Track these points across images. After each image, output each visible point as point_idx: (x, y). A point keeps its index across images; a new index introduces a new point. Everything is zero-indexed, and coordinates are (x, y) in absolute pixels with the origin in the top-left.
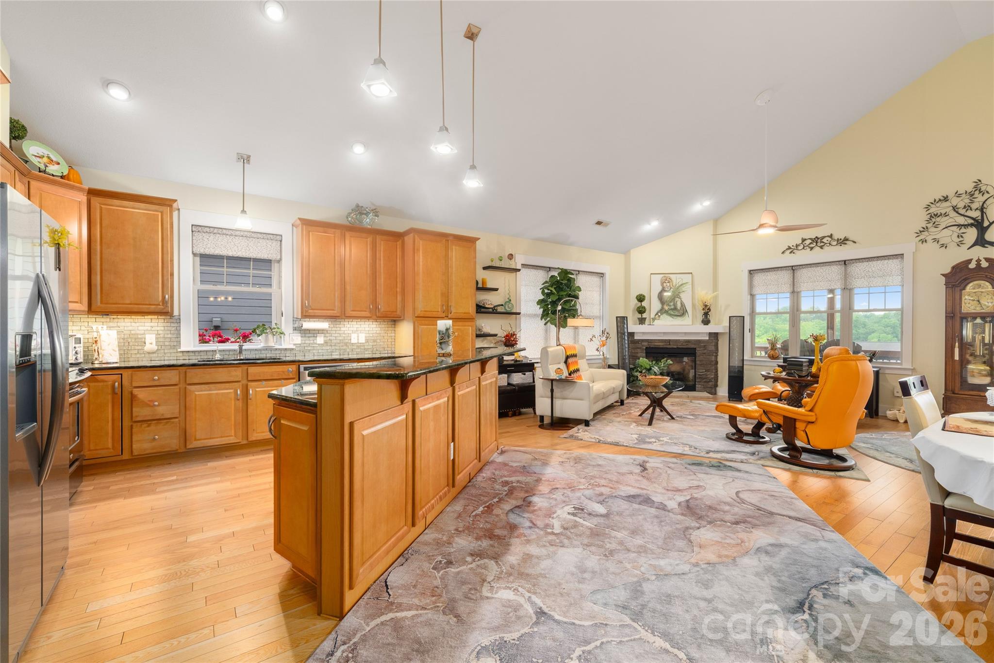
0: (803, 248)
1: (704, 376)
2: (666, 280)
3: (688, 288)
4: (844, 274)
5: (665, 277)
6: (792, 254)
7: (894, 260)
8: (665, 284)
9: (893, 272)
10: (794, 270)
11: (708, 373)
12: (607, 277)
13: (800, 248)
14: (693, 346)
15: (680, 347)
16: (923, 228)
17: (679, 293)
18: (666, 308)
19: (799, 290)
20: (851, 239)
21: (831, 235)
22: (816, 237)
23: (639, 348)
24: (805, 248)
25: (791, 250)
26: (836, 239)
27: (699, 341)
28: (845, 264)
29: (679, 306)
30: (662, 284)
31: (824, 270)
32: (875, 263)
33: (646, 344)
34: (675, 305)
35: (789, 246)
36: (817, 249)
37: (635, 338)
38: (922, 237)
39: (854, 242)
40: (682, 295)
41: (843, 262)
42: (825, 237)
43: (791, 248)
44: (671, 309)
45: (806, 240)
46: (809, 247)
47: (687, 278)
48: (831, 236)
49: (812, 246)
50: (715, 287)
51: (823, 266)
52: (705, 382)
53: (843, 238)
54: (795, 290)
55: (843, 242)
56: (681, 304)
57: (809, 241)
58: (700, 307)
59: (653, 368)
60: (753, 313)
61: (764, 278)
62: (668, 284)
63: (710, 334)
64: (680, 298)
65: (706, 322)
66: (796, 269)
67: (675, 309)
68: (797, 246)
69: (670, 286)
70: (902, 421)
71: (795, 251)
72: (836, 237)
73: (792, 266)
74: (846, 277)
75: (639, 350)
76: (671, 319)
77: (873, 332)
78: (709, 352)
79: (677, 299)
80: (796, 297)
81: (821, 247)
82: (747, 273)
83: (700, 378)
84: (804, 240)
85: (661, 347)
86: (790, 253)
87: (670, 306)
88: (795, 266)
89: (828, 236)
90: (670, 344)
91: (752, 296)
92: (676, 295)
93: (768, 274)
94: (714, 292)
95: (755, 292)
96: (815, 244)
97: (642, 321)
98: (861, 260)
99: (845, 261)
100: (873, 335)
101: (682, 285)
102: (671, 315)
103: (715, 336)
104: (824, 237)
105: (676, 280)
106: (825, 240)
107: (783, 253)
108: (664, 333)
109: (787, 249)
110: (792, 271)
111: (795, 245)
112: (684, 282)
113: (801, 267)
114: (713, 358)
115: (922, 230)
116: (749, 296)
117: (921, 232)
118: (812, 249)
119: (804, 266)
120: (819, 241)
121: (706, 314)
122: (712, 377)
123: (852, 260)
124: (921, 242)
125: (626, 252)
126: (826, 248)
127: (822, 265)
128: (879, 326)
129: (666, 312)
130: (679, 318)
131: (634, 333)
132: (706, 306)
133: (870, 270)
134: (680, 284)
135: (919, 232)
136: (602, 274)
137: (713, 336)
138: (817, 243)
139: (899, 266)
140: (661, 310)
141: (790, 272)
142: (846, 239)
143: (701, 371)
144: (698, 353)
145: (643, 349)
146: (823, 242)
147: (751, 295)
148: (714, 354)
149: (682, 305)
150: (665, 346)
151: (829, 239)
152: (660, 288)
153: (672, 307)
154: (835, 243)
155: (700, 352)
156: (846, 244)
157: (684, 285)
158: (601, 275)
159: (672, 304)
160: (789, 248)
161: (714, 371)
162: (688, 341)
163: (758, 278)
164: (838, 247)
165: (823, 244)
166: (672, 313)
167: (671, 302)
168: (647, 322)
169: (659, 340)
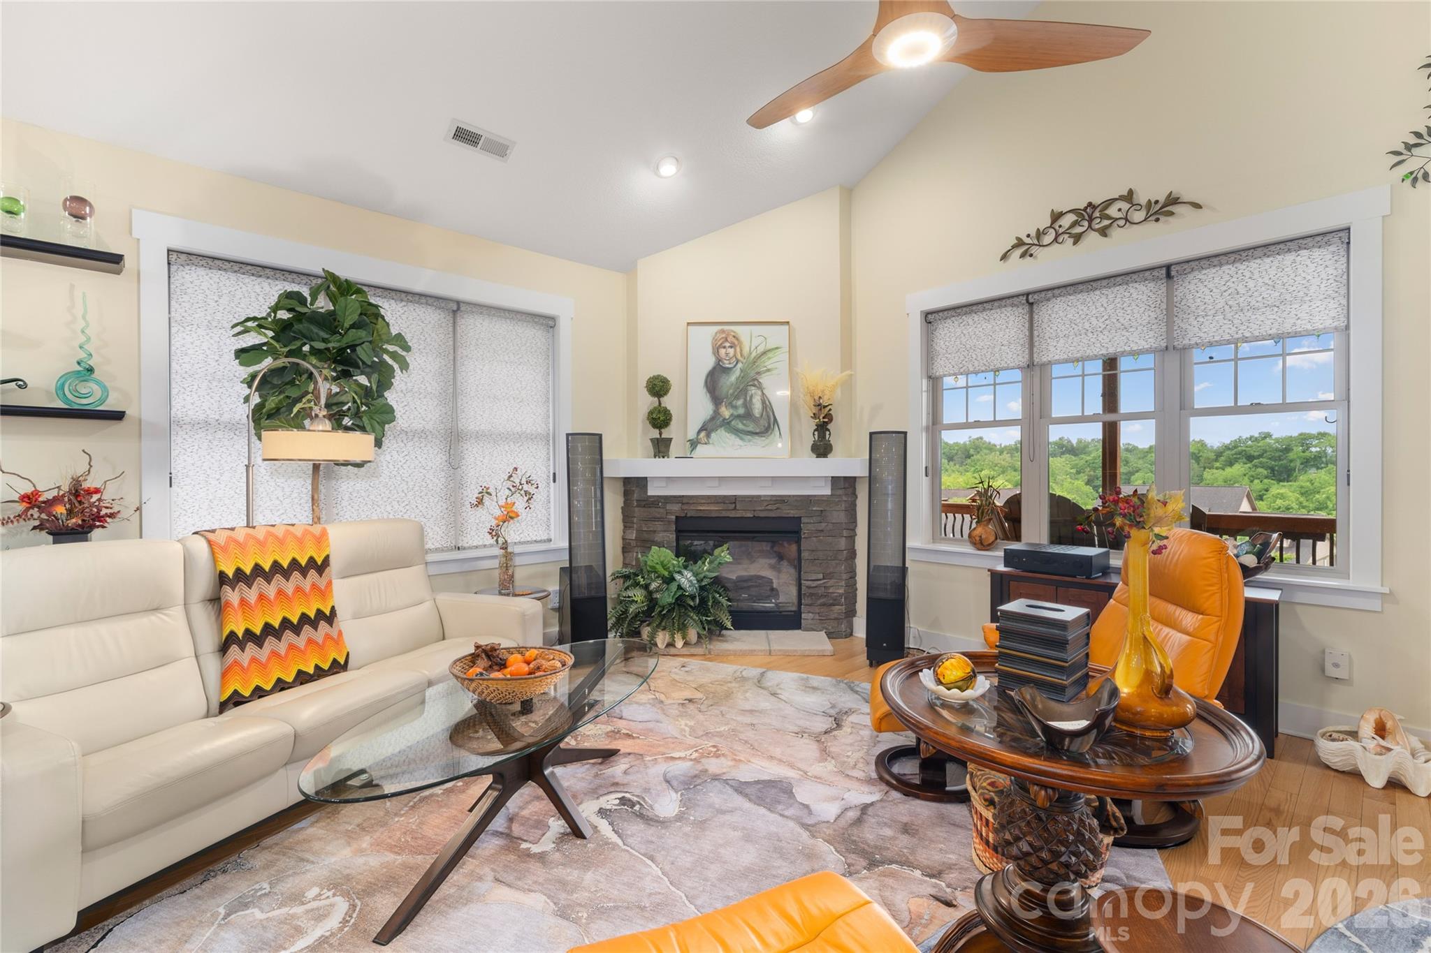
0: (1056, 240)
1: (821, 591)
2: (725, 340)
3: (778, 362)
4: (1164, 306)
5: (723, 331)
6: (1028, 259)
7: (1317, 253)
8: (722, 351)
9: (1313, 289)
10: (1031, 304)
11: (831, 582)
12: (564, 327)
13: (1047, 239)
14: (793, 513)
15: (762, 514)
16: (1418, 135)
17: (758, 373)
18: (726, 412)
19: (1044, 359)
20: (1185, 198)
21: (1131, 192)
22: (1090, 204)
23: (659, 519)
24: (1060, 239)
25: (1025, 247)
26: (1143, 202)
27: (808, 500)
28: (1169, 276)
29: (757, 407)
30: (716, 350)
31: (1111, 296)
32: (1254, 264)
33: (675, 508)
34: (748, 406)
35: (1018, 239)
36: (1093, 237)
37: (650, 493)
38: (1413, 164)
39: (1197, 206)
40: (765, 380)
41: (1164, 271)
42: (1113, 201)
43: (1024, 244)
44: (739, 416)
45: (1061, 215)
46: (1071, 235)
47: (777, 337)
48: (1129, 197)
49: (1078, 230)
50: (847, 359)
51: (1108, 287)
52: (823, 605)
53: (1162, 199)
54: (1036, 360)
55: (1164, 208)
56: (763, 402)
57: (1071, 218)
58: (807, 411)
59: (677, 577)
60: (935, 423)
61: (959, 330)
62: (731, 351)
63: (835, 480)
64: (760, 387)
65: (822, 449)
66: (1038, 302)
67: (748, 415)
68: (1040, 234)
69: (735, 355)
70: (1377, 780)
71: (1034, 250)
72: (1142, 198)
73: (1027, 294)
74: (1170, 313)
75: (658, 526)
76: (738, 441)
77: (1137, 471)
78: (830, 526)
79: (753, 390)
80: (1037, 380)
81: (1103, 232)
82: (916, 322)
83: (811, 595)
84: (1056, 217)
85: (714, 515)
86: (1023, 256)
87: (735, 407)
88: (1035, 292)
89: (1121, 198)
90: (735, 509)
91: (935, 382)
92: (751, 380)
93: (968, 319)
94: (842, 372)
95: (939, 368)
96: (1086, 224)
97: (661, 448)
98: (1215, 261)
99: (1168, 267)
100: (1137, 474)
101: (764, 353)
102: (737, 432)
103: (846, 485)
104: (1110, 202)
105: (750, 340)
106: (1112, 211)
107: (1004, 257)
108: (721, 479)
109: (1013, 247)
110: (1027, 308)
111: (1033, 234)
112: (769, 347)
113: (1050, 294)
114: (843, 543)
115: (1413, 140)
116: (925, 382)
117: (1409, 147)
118: (1077, 238)
119: (1057, 292)
120: (1097, 214)
121: (822, 428)
122: (841, 591)
123: (1188, 262)
124: (1408, 182)
125: (628, 269)
126: (1116, 233)
127: (1104, 283)
128: (1145, 463)
129: (726, 424)
130: (757, 440)
131: (646, 478)
132: (820, 407)
133: (1242, 290)
134: (761, 349)
135: (1401, 148)
136: (553, 319)
137: (842, 484)
138: (1091, 220)
139: (1331, 270)
140: (713, 419)
141: (1023, 310)
142: (1173, 200)
143: (812, 577)
144: (806, 529)
145: (669, 522)
146: (1108, 217)
147: (930, 377)
148: (845, 533)
149: (766, 405)
150: (724, 514)
151: (1125, 206)
152: (710, 362)
153: (741, 411)
154: (1139, 216)
155: (810, 526)
156: (1171, 214)
157: (770, 355)
158: (548, 322)
159: (740, 402)
160: (1020, 243)
161: (845, 576)
162: (781, 500)
163: (948, 333)
164: (1151, 226)
165: (1106, 222)
166: (740, 426)
167: (737, 398)
168: (674, 449)
169: (709, 497)
